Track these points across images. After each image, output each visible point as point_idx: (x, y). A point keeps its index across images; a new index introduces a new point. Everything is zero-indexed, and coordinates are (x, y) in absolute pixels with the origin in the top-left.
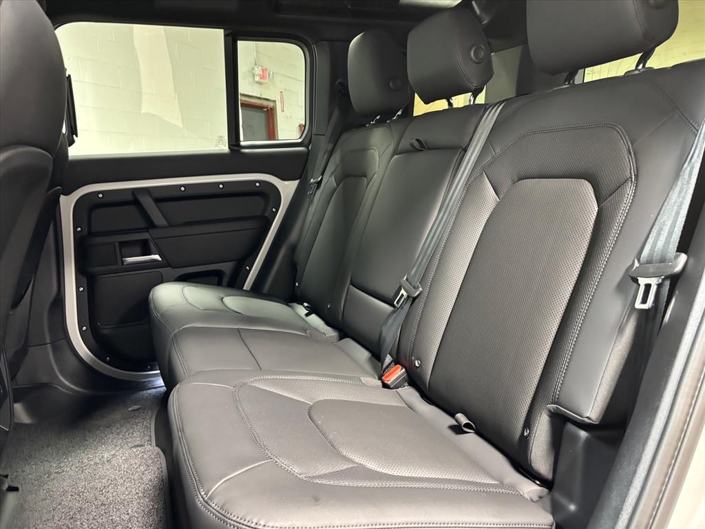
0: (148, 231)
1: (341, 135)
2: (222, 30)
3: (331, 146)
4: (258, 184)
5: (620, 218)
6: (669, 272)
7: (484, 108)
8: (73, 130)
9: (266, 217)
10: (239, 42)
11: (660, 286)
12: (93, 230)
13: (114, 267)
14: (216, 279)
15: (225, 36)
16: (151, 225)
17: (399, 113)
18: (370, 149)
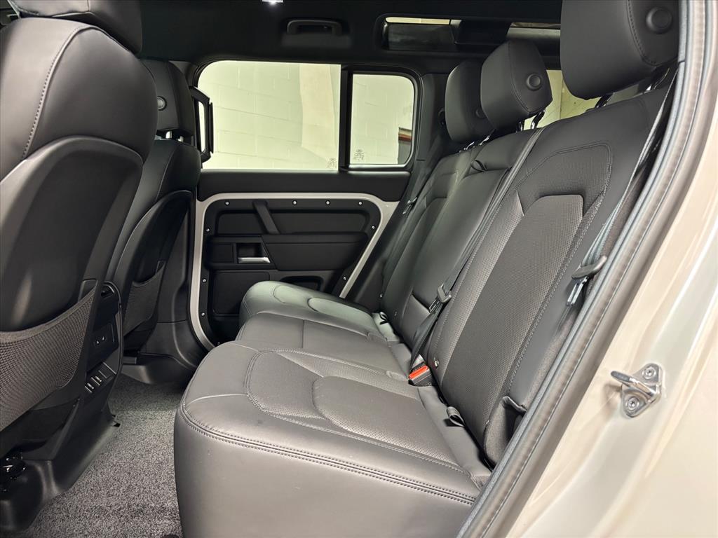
0: (261, 237)
1: (439, 160)
2: (340, 66)
3: (430, 170)
4: (360, 203)
6: (590, 271)
8: (210, 147)
9: (366, 234)
10: (356, 77)
12: (219, 232)
13: (231, 265)
14: (314, 284)
15: (342, 70)
16: (266, 232)
17: (487, 139)
18: (454, 173)
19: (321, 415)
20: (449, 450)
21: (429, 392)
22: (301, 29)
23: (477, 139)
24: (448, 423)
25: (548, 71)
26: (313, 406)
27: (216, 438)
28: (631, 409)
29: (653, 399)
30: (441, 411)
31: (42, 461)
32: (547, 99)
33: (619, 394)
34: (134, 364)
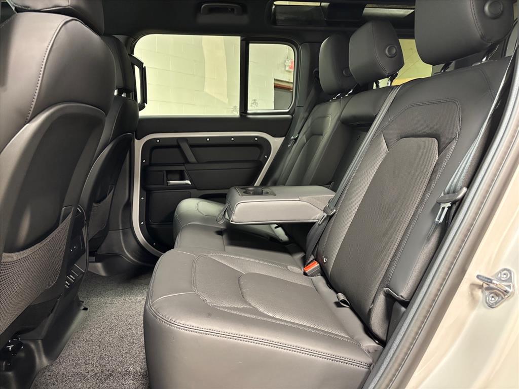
0: (184, 165)
1: (314, 107)
2: (239, 38)
3: (307, 114)
4: (256, 139)
6: (455, 199)
8: (144, 99)
9: (261, 162)
10: (251, 45)
12: (152, 162)
13: (163, 186)
15: (241, 40)
16: (187, 162)
17: (351, 91)
18: (327, 117)
19: (250, 305)
20: (342, 326)
21: (320, 281)
22: (212, 10)
23: (343, 92)
24: (338, 304)
25: (400, 40)
26: (242, 298)
27: (179, 328)
28: (492, 302)
29: (508, 295)
30: (331, 296)
31: (35, 341)
32: (400, 63)
33: (480, 290)
34: (93, 262)
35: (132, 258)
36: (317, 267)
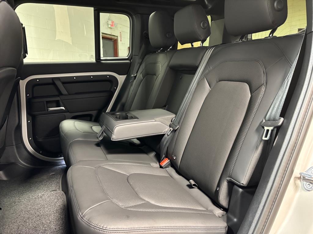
0: (59, 97)
2: (93, 8)
4: (108, 77)
5: (259, 101)
6: (276, 125)
7: (206, 48)
8: (26, 51)
9: (112, 91)
10: (101, 14)
11: (272, 130)
12: (34, 96)
14: (89, 118)
15: (94, 10)
17: (171, 48)
18: (157, 63)
21: (172, 171)
24: (190, 187)
26: (137, 196)
28: (309, 187)
32: (209, 33)
35: (25, 164)
36: (168, 162)
